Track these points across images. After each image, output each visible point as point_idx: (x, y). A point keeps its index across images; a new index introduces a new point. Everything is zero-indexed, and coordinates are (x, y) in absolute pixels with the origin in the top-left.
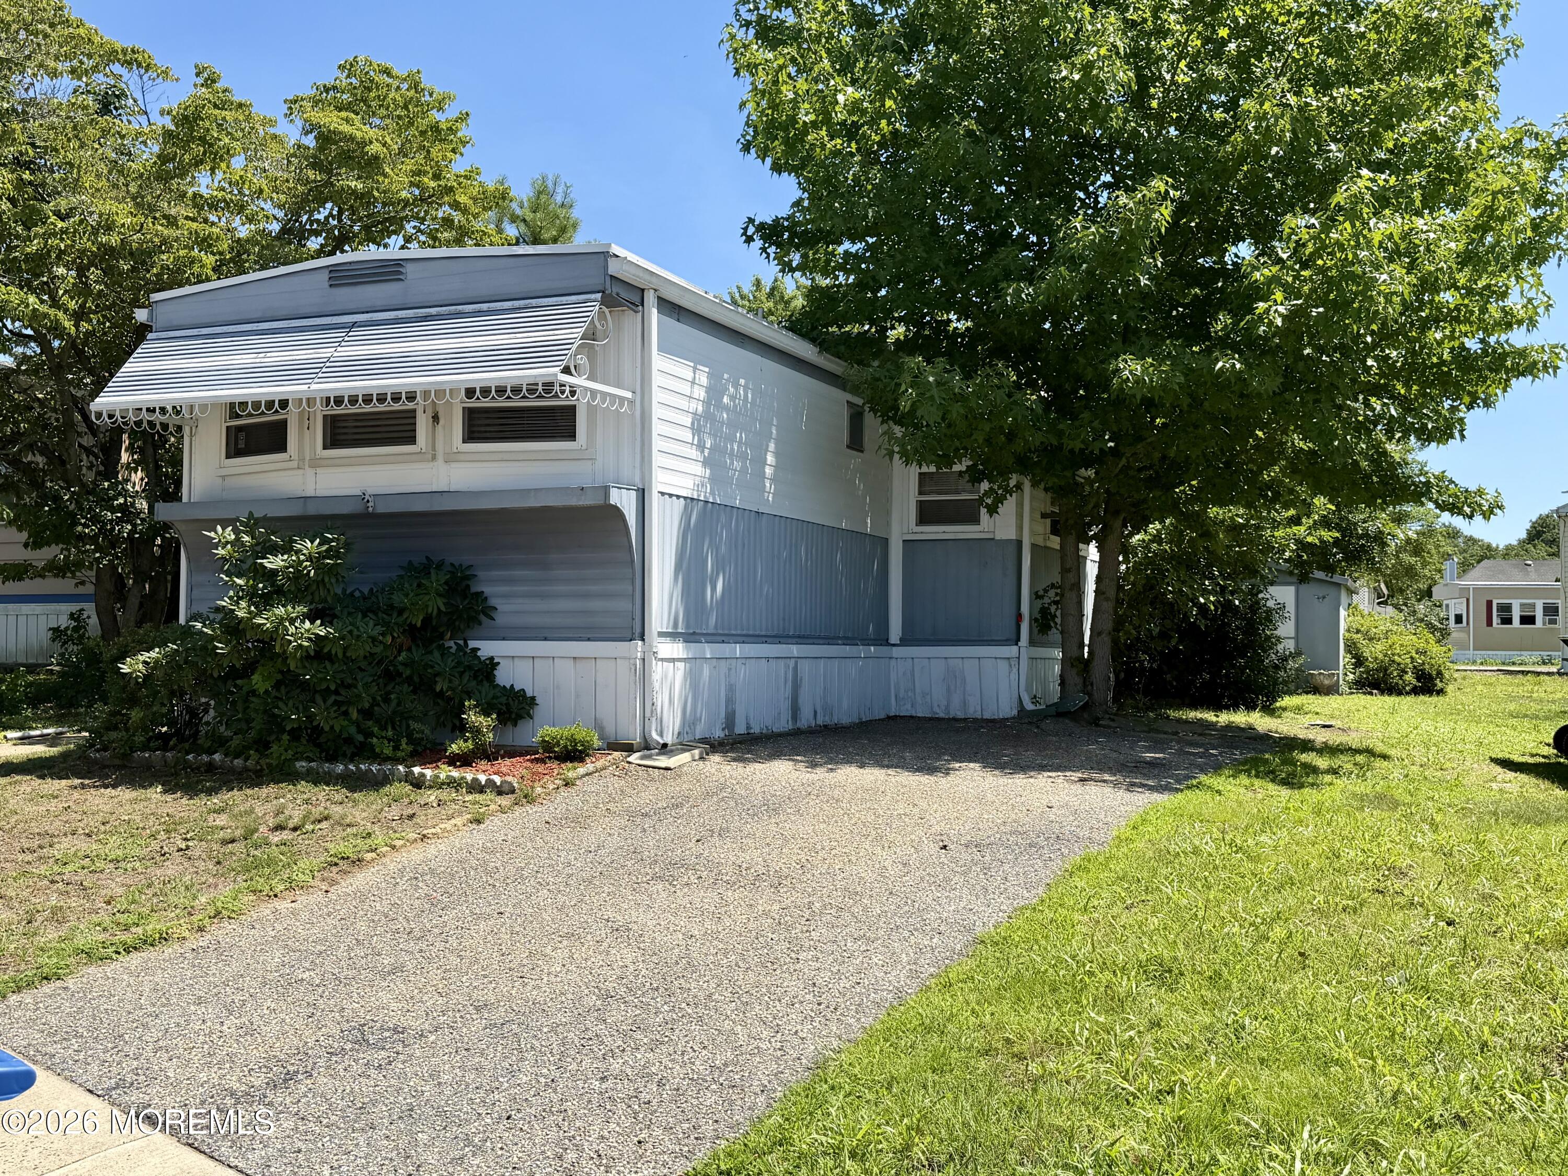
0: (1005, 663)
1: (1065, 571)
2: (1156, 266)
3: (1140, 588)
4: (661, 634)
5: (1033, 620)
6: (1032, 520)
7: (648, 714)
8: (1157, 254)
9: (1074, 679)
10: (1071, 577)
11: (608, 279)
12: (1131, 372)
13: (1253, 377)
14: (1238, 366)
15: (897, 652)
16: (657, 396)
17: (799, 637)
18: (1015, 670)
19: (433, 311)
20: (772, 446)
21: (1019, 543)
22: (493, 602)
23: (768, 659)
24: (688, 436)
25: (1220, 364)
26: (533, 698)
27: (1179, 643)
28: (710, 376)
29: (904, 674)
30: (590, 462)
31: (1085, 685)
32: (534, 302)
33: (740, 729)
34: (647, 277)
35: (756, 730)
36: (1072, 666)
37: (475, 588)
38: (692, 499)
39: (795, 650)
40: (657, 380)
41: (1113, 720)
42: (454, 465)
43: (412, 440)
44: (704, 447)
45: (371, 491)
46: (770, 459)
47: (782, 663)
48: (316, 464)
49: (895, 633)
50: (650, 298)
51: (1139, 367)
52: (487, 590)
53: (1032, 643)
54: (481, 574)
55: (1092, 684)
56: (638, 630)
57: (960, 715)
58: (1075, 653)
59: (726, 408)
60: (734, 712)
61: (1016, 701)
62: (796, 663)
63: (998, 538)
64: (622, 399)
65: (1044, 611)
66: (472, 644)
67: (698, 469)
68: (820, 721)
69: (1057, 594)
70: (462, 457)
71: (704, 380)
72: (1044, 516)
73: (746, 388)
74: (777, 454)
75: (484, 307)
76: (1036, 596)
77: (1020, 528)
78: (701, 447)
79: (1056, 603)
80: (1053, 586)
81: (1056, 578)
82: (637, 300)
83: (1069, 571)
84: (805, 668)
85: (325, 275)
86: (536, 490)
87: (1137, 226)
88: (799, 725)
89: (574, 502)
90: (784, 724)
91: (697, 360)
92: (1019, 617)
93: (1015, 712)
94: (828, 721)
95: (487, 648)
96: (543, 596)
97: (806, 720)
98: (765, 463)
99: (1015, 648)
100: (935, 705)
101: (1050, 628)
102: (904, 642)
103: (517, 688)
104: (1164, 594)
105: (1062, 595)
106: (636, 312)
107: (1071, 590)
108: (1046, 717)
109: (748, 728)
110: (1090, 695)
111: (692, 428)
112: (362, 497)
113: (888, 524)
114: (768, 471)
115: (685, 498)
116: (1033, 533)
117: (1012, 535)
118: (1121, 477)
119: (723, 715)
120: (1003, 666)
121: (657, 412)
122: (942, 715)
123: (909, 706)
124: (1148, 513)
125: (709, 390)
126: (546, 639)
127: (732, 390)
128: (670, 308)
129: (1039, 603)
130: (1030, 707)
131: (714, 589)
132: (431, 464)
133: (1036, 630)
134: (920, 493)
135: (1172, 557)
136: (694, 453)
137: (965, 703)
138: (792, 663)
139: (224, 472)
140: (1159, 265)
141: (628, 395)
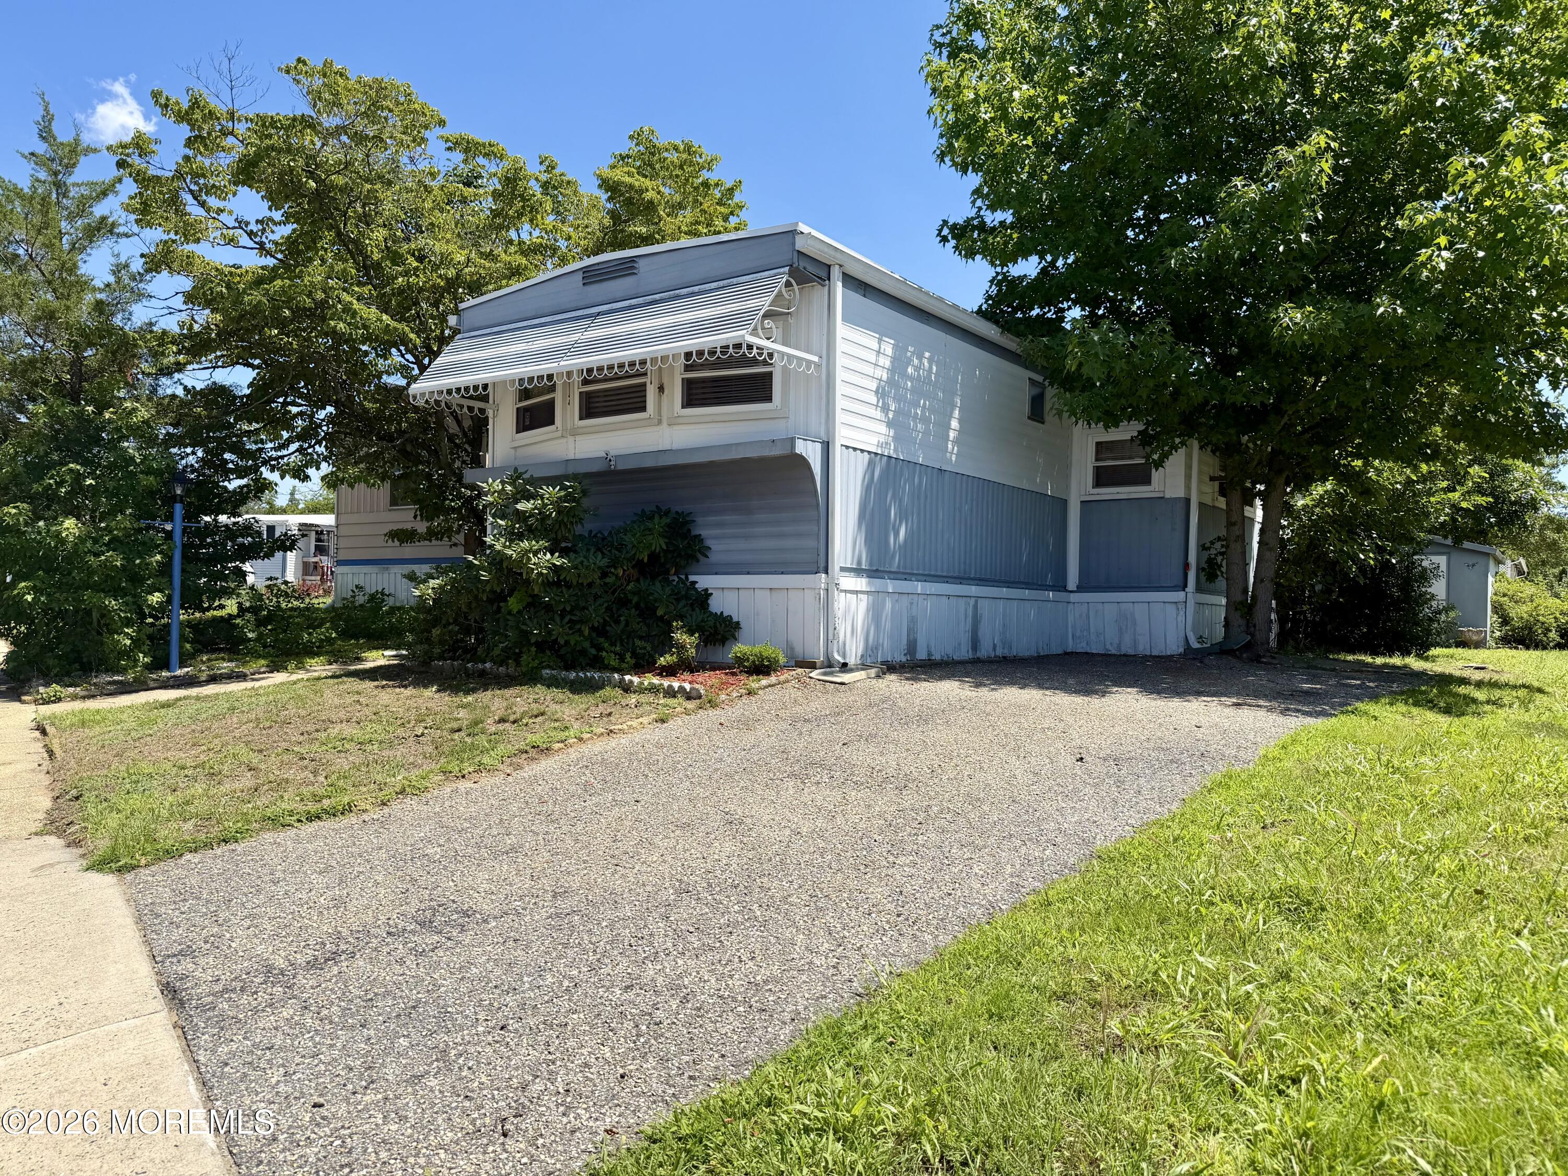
0: (1174, 606)
1: (1230, 524)
2: (1316, 218)
3: (1304, 548)
4: (843, 569)
5: (1200, 569)
6: (1200, 481)
7: (830, 637)
8: (1317, 208)
9: (1238, 620)
10: (1236, 530)
11: (795, 254)
12: (1291, 319)
13: (1415, 322)
14: (1400, 311)
15: (1074, 597)
16: (841, 361)
17: (980, 580)
18: (1182, 613)
19: (657, 297)
20: (956, 413)
21: (1188, 501)
22: (709, 543)
23: (949, 596)
24: (874, 400)
25: (1381, 310)
26: (738, 623)
27: (1338, 597)
28: (895, 347)
29: (1081, 616)
30: (784, 421)
31: (1248, 626)
32: (735, 280)
33: (921, 655)
34: (832, 253)
35: (937, 657)
36: (1236, 609)
37: (694, 532)
38: (876, 454)
39: (973, 590)
40: (841, 346)
41: (1274, 658)
42: (676, 427)
43: (643, 409)
44: (888, 410)
45: (613, 453)
46: (955, 424)
47: (962, 601)
48: (574, 433)
49: (1073, 580)
50: (836, 273)
51: (1299, 315)
52: (704, 533)
53: (1199, 589)
54: (700, 520)
55: (1255, 626)
56: (822, 565)
57: (1131, 652)
58: (1239, 597)
59: (911, 378)
60: (915, 641)
61: (1182, 640)
62: (976, 602)
63: (1167, 496)
64: (809, 362)
65: (1211, 562)
66: (692, 578)
67: (883, 429)
68: (999, 652)
69: (1222, 546)
70: (680, 420)
71: (889, 350)
72: (1212, 479)
73: (930, 360)
74: (960, 421)
75: (696, 289)
76: (1203, 547)
77: (1188, 487)
78: (885, 409)
79: (1222, 554)
80: (1219, 539)
81: (1223, 532)
82: (823, 274)
83: (1234, 524)
84: (985, 607)
85: (580, 276)
86: (737, 444)
87: (1297, 179)
88: (979, 654)
89: (767, 453)
90: (964, 653)
91: (882, 332)
92: (1187, 566)
93: (1181, 650)
94: (1006, 652)
95: (704, 581)
96: (746, 537)
97: (985, 651)
98: (949, 427)
99: (1182, 594)
100: (1108, 644)
101: (1217, 576)
102: (1080, 589)
103: (725, 614)
104: (1327, 553)
105: (1227, 547)
106: (823, 286)
107: (1236, 541)
108: (1210, 654)
109: (930, 654)
110: (1253, 635)
111: (877, 392)
112: (607, 459)
113: (1068, 487)
114: (952, 435)
115: (869, 452)
116: (1201, 492)
117: (1180, 493)
118: (1283, 433)
119: (905, 642)
120: (1171, 609)
121: (841, 375)
122: (1114, 652)
123: (1084, 644)
124: (1309, 471)
125: (894, 359)
126: (748, 573)
127: (916, 361)
128: (853, 282)
129: (1205, 555)
130: (1195, 645)
131: (897, 534)
132: (655, 428)
133: (1203, 579)
134: (1097, 460)
135: (1333, 520)
136: (878, 414)
137: (1135, 641)
138: (972, 601)
139: (516, 444)
140: (1321, 219)
141: (815, 359)
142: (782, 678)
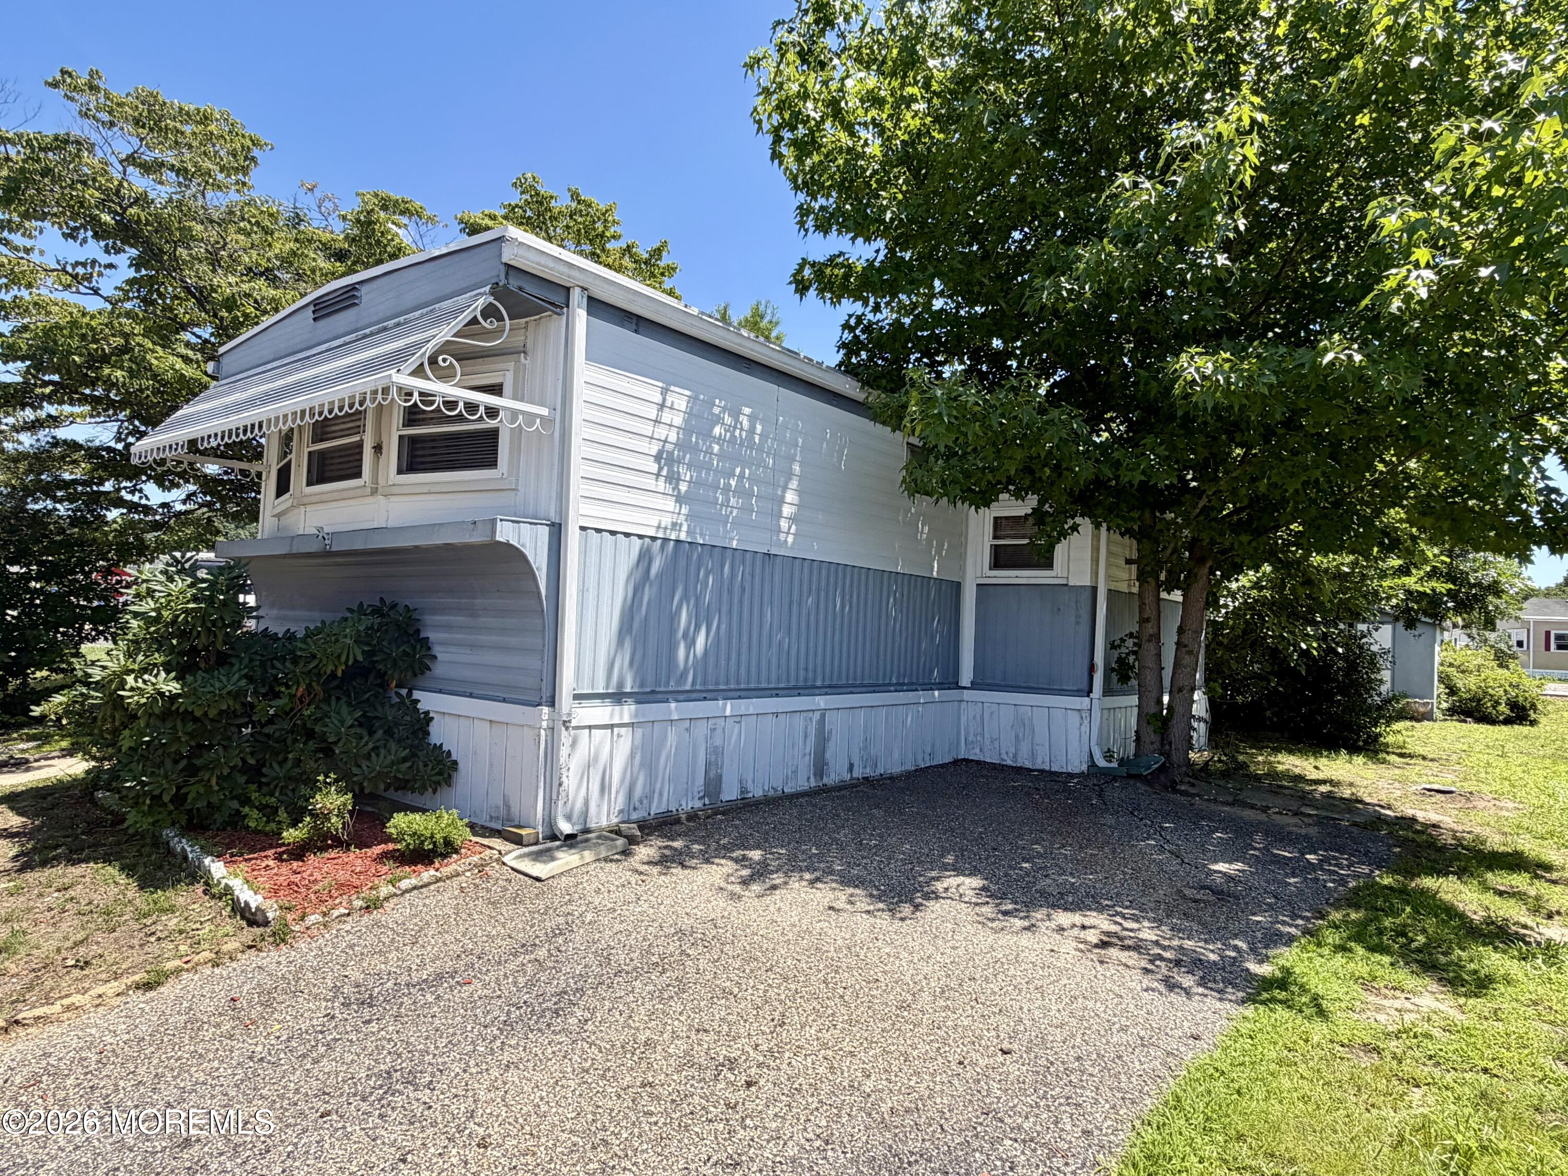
0: (1076, 714)
1: (1143, 621)
3: (1239, 632)
4: (578, 697)
5: (1108, 671)
6: (1110, 565)
7: (554, 797)
8: (1238, 214)
9: (1151, 736)
10: (1150, 629)
11: (503, 270)
12: (1197, 369)
13: (1380, 375)
14: (1358, 358)
15: (967, 694)
16: (579, 412)
17: (830, 687)
18: (1086, 722)
20: (794, 484)
21: (1094, 589)
22: (437, 650)
23: (777, 714)
24: (654, 468)
25: (1330, 356)
26: (455, 763)
27: (1278, 684)
28: (693, 400)
29: (974, 717)
30: (513, 493)
31: (1162, 745)
33: (730, 793)
34: (565, 270)
35: (757, 792)
36: (1148, 723)
37: (422, 635)
38: (654, 539)
39: (821, 702)
40: (581, 393)
41: (1193, 785)
42: (393, 499)
43: (358, 475)
44: (679, 479)
45: (329, 529)
46: (790, 497)
47: (799, 718)
48: (303, 501)
49: (966, 677)
50: (576, 295)
51: (1210, 365)
52: (433, 635)
53: (1108, 691)
54: (429, 619)
55: (1170, 744)
56: (546, 694)
57: (1028, 765)
58: (1153, 709)
59: (719, 440)
60: (719, 778)
61: (1086, 758)
62: (823, 717)
63: (1071, 584)
64: (530, 417)
65: (1121, 661)
66: (417, 695)
67: (670, 504)
68: (857, 773)
69: (1135, 644)
70: (395, 490)
71: (681, 404)
72: (1129, 562)
73: (752, 418)
74: (800, 492)
76: (1112, 646)
77: (1095, 574)
78: (673, 479)
79: (1135, 653)
80: (1131, 635)
81: (1134, 628)
82: (558, 299)
83: (1148, 620)
84: (835, 722)
86: (440, 525)
88: (825, 780)
89: (467, 538)
90: (804, 781)
91: (668, 382)
92: (1092, 668)
93: (1084, 768)
94: (868, 772)
95: (427, 701)
96: (473, 646)
97: (837, 773)
98: (782, 501)
99: (1087, 700)
100: (1003, 752)
101: (1129, 678)
102: (975, 686)
103: (445, 748)
104: (1265, 638)
105: (1140, 647)
106: (559, 314)
107: (1149, 641)
108: (1115, 779)
109: (744, 791)
110: (1167, 755)
111: (658, 458)
112: (322, 535)
113: (962, 569)
114: (787, 510)
115: (641, 537)
116: (1110, 578)
117: (1087, 581)
118: (1202, 518)
119: (700, 781)
120: (1074, 718)
121: (579, 432)
122: (1009, 762)
123: (977, 751)
124: (1238, 560)
125: (690, 414)
126: (471, 696)
127: (728, 420)
129: (1116, 654)
130: (1101, 763)
132: (371, 499)
133: (1112, 680)
134: (995, 537)
135: (1270, 604)
136: (661, 485)
137: (1033, 755)
138: (817, 716)
139: (277, 511)
140: (1242, 228)
141: (544, 412)
142: (446, 871)
